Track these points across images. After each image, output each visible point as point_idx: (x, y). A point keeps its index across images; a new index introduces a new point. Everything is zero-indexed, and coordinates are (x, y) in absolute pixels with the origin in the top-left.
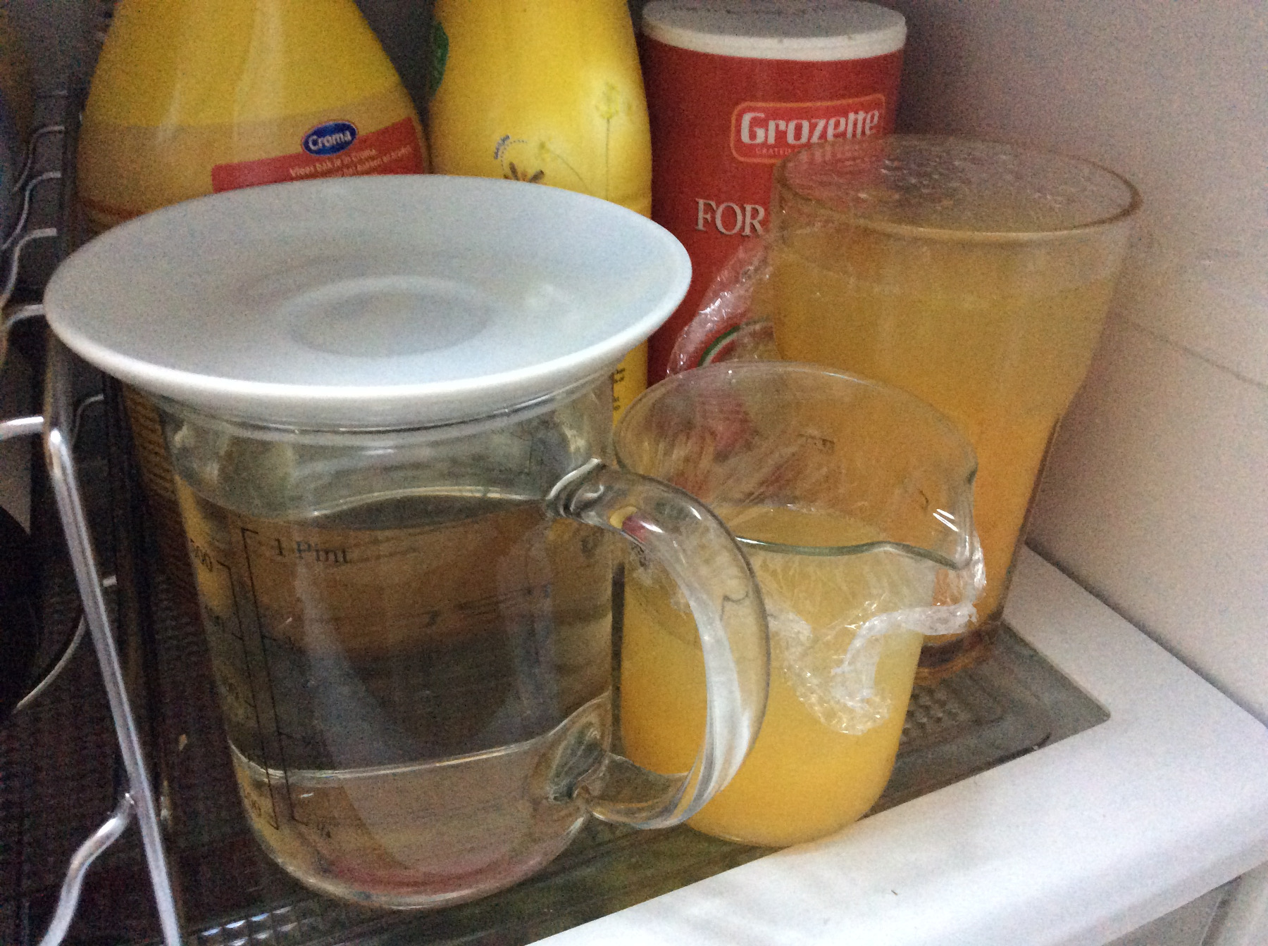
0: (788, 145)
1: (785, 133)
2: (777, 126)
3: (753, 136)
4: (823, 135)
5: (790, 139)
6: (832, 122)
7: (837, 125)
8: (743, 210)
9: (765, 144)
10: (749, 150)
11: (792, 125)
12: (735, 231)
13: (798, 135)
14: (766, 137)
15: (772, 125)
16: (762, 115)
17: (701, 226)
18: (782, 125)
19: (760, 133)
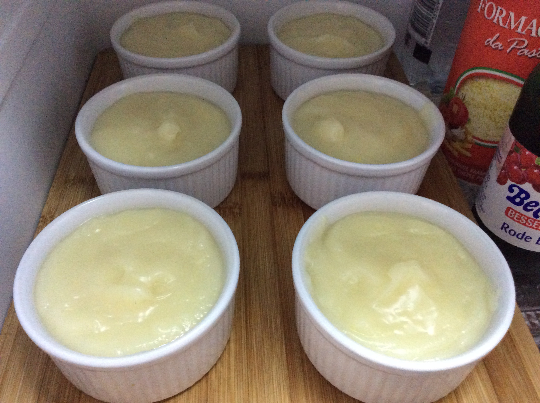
8: (497, 9)
12: (490, 18)
17: (479, 10)
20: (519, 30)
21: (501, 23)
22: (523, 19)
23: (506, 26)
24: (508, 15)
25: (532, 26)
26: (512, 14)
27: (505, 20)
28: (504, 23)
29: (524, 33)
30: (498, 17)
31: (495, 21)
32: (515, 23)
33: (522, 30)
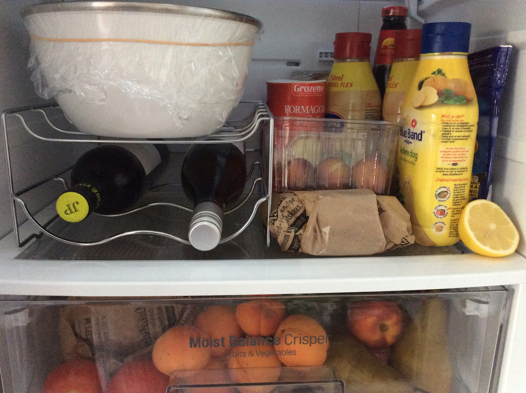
0: (305, 92)
1: (304, 89)
2: (302, 88)
3: (297, 90)
4: (312, 90)
5: (305, 90)
6: (314, 87)
7: (315, 88)
8: (295, 107)
9: (299, 92)
10: (296, 93)
11: (305, 88)
13: (307, 90)
14: (300, 89)
15: (301, 87)
16: (299, 85)
18: (303, 87)
19: (298, 89)
20: (307, 112)
21: (299, 112)
22: (307, 107)
23: (302, 113)
24: (301, 108)
25: (311, 109)
26: (303, 107)
27: (300, 110)
28: (300, 112)
29: (309, 113)
30: (297, 111)
31: (296, 112)
32: (305, 109)
33: (308, 112)
